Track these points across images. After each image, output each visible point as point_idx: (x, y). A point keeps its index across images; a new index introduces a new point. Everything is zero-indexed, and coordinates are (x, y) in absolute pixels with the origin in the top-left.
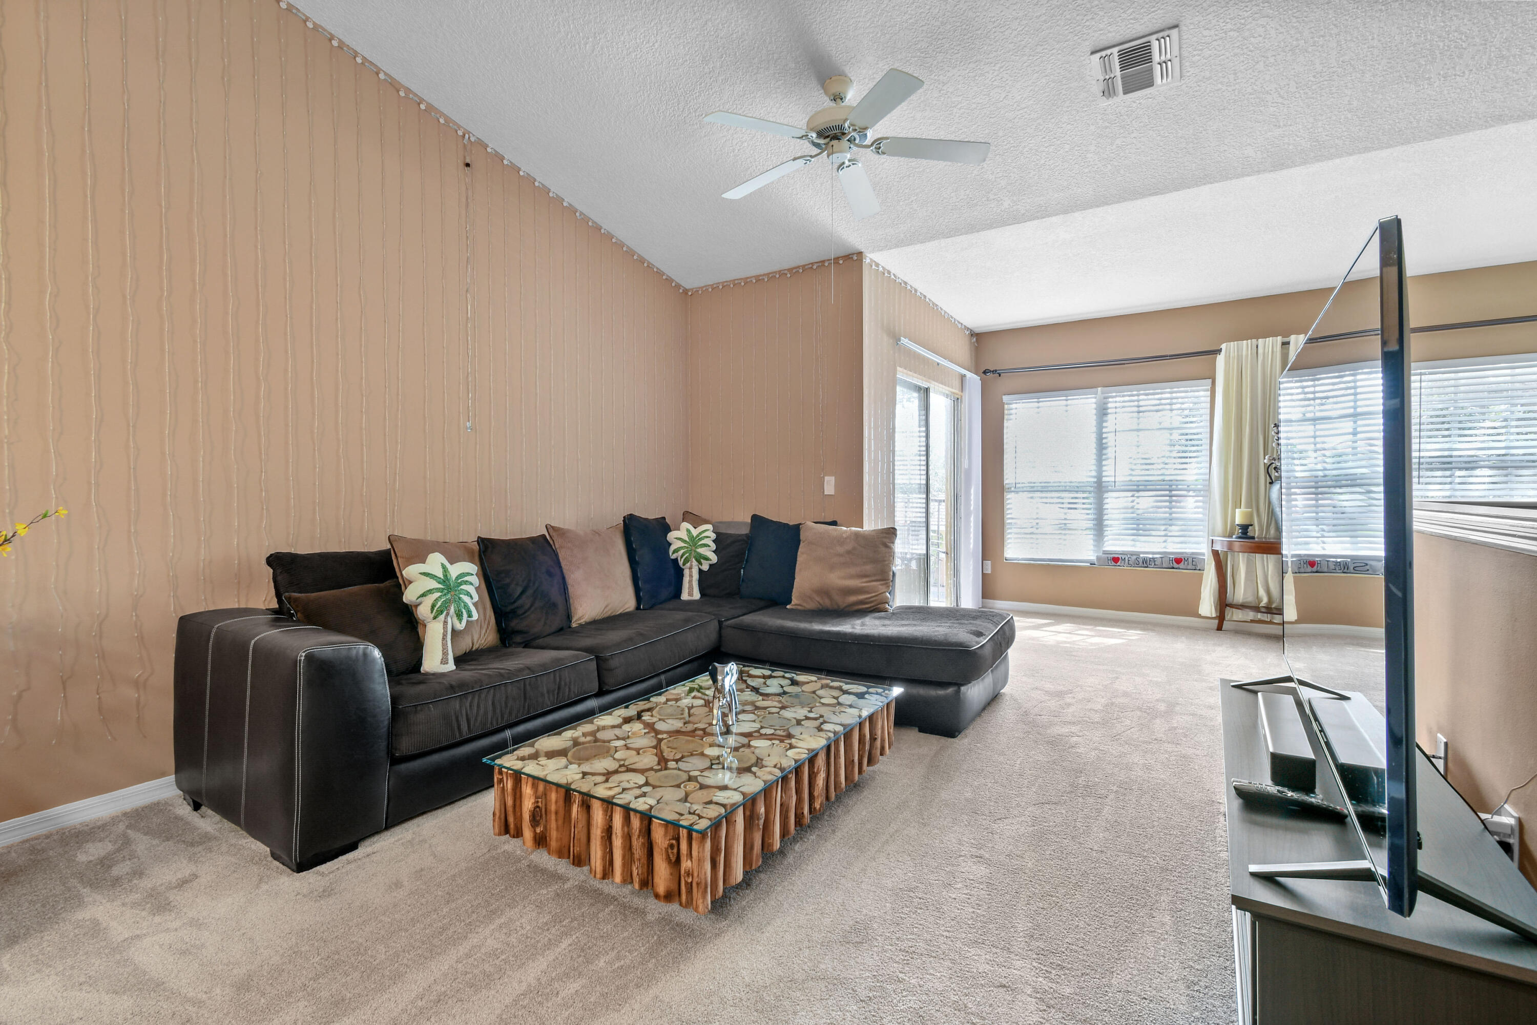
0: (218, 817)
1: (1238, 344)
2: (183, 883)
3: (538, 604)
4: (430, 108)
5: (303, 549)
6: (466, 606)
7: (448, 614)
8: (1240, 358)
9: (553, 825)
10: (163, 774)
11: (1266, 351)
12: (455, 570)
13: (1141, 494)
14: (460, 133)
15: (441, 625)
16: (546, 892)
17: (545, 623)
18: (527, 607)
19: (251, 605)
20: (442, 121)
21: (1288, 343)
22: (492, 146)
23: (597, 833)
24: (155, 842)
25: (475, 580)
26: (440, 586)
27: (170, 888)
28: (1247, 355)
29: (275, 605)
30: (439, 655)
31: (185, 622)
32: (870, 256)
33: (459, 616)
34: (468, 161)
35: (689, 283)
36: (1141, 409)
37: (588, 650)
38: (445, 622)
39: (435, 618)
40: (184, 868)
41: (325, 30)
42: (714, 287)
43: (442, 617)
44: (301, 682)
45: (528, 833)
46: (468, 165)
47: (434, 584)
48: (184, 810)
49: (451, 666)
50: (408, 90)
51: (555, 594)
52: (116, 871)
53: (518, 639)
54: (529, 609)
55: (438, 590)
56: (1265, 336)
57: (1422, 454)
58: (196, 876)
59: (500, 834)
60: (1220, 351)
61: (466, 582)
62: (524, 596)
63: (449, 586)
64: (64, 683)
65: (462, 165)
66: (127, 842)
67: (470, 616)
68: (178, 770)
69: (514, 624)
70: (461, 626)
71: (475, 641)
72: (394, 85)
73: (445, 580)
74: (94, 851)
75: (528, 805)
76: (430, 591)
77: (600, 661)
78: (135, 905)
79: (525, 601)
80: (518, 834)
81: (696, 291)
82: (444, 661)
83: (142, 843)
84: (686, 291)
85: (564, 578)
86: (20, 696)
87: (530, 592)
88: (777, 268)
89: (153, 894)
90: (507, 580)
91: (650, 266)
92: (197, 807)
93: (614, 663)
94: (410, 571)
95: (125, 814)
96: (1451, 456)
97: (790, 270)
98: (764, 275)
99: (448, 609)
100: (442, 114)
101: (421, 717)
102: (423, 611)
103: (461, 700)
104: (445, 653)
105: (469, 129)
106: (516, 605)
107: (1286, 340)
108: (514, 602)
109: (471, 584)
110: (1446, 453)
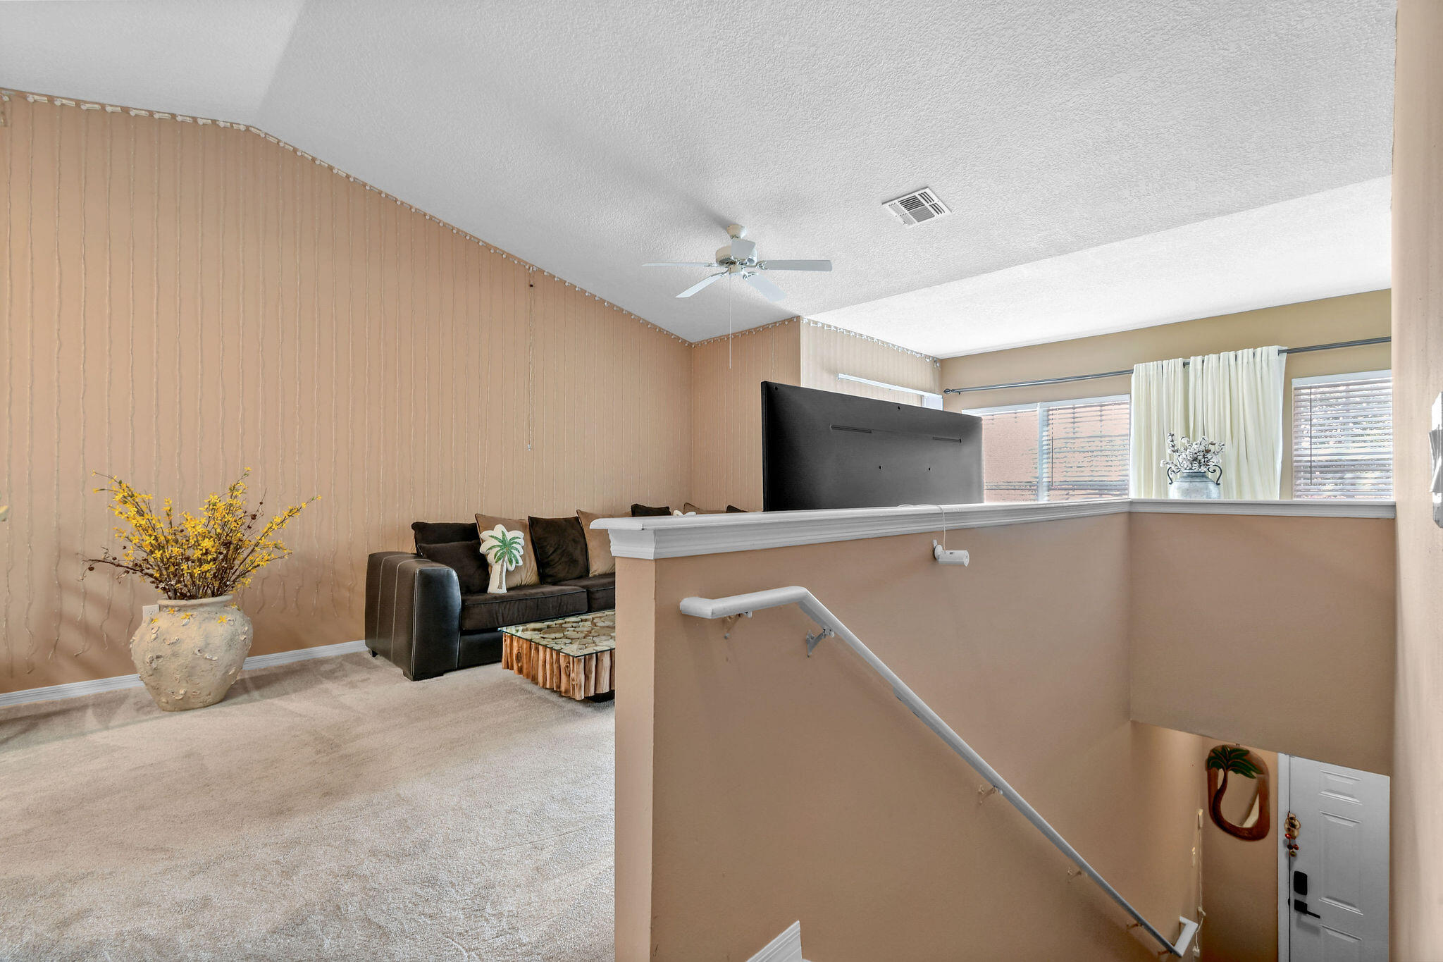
0: (384, 658)
1: (1146, 366)
2: (363, 681)
3: (563, 559)
4: (509, 255)
5: (431, 520)
6: (515, 556)
7: (503, 561)
8: (1147, 376)
9: (525, 661)
10: (359, 639)
11: (1170, 370)
12: (509, 535)
13: (1076, 492)
14: (527, 267)
15: (500, 567)
16: (522, 697)
17: (568, 572)
18: (556, 561)
19: (404, 551)
20: (516, 262)
21: (1188, 364)
22: (547, 270)
23: (541, 663)
24: (354, 666)
25: (522, 542)
26: (500, 544)
27: (359, 681)
28: (1153, 375)
29: (416, 552)
30: (497, 583)
31: (371, 556)
32: (806, 318)
33: (511, 562)
34: (532, 283)
35: (693, 338)
36: (1076, 420)
37: (583, 587)
38: (502, 565)
39: (496, 562)
40: (365, 675)
41: (449, 225)
42: (708, 341)
43: (500, 562)
44: (416, 584)
45: (515, 667)
46: (531, 286)
47: (496, 543)
48: (369, 656)
49: (504, 591)
50: (496, 248)
51: (577, 553)
52: (336, 674)
53: (549, 580)
54: (558, 562)
55: (498, 546)
56: (1169, 358)
57: (1313, 458)
58: (369, 679)
59: (504, 668)
60: (1131, 372)
61: (516, 543)
62: (555, 555)
63: (505, 545)
64: (317, 585)
65: (528, 286)
66: (342, 665)
67: (517, 563)
68: (367, 637)
69: (549, 571)
70: (512, 568)
71: (523, 579)
72: (488, 247)
73: (503, 541)
74: (327, 667)
75: (515, 651)
76: (494, 546)
77: (589, 593)
78: (343, 685)
79: (555, 557)
80: (512, 669)
81: (697, 344)
82: (500, 587)
83: (348, 666)
84: (690, 344)
85: (586, 545)
86: (299, 589)
87: (559, 551)
88: (747, 327)
89: (351, 683)
90: (545, 544)
91: (661, 330)
92: (374, 654)
93: (598, 595)
94: (484, 535)
95: (342, 656)
96: (1341, 460)
97: (755, 329)
98: (739, 332)
99: (504, 557)
100: (516, 258)
101: (476, 610)
102: (490, 558)
103: (499, 605)
104: (501, 583)
105: (533, 263)
106: (549, 559)
107: (1187, 360)
108: (548, 557)
109: (519, 543)
110: (1336, 458)
